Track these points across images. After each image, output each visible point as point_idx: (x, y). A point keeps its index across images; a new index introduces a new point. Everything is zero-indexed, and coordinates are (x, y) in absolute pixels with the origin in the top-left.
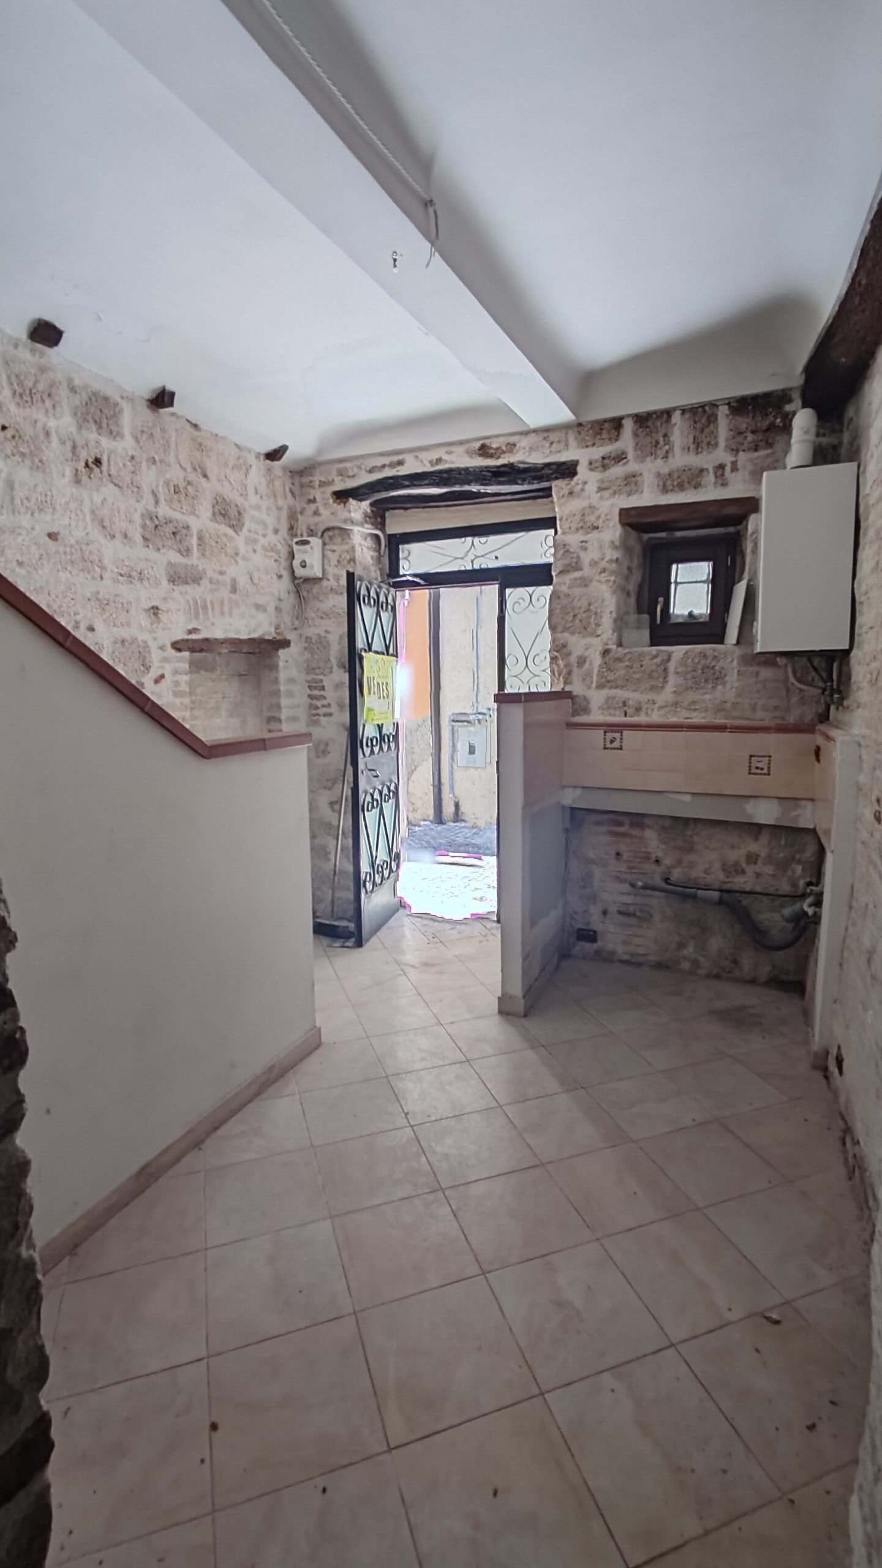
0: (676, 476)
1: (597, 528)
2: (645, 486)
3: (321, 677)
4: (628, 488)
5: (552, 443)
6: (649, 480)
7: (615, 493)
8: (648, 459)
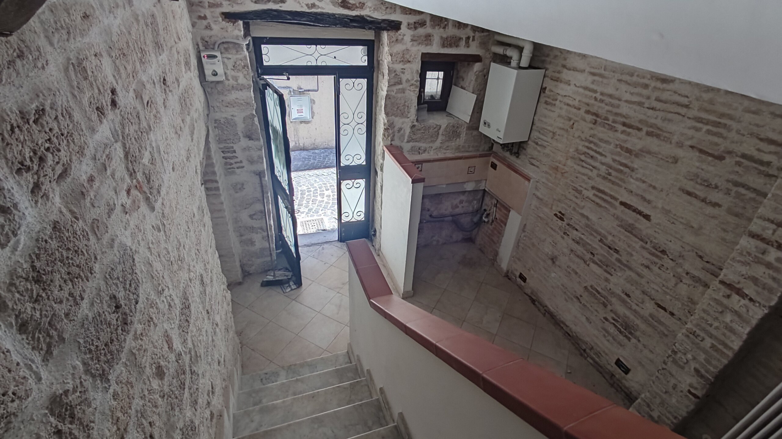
0: (449, 39)
1: (409, 62)
2: (434, 42)
3: (232, 145)
4: (426, 42)
5: (387, 8)
6: (436, 40)
7: (419, 44)
8: (436, 27)
